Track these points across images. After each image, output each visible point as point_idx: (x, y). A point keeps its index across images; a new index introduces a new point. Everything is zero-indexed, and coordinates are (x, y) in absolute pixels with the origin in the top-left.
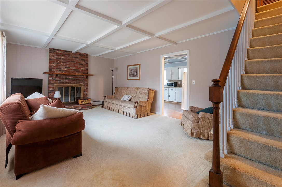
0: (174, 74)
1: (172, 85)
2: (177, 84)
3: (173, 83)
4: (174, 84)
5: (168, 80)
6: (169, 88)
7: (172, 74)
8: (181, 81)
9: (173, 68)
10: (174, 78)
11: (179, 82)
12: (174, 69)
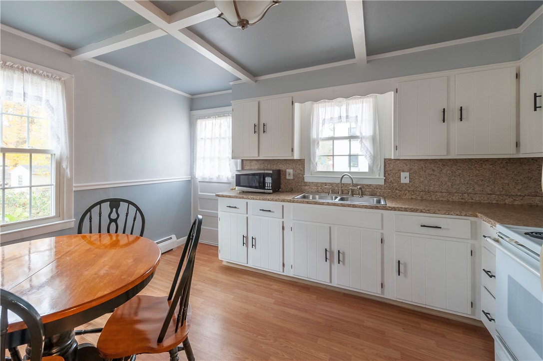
0: (268, 128)
1: (262, 185)
2: (282, 177)
3: (268, 175)
4: (268, 180)
5: (239, 161)
6: (251, 202)
7: (260, 129)
8: (301, 162)
9: (265, 100)
10: (272, 151)
11: (290, 171)
12: (272, 104)
